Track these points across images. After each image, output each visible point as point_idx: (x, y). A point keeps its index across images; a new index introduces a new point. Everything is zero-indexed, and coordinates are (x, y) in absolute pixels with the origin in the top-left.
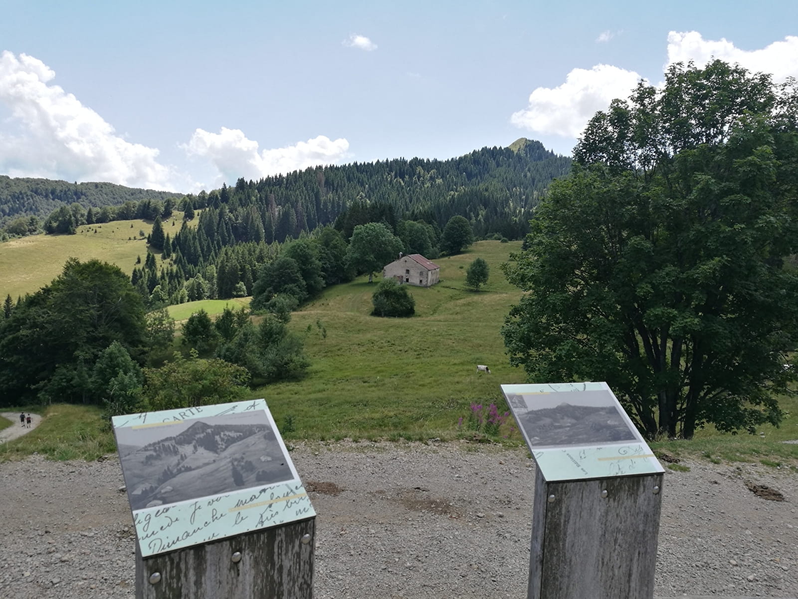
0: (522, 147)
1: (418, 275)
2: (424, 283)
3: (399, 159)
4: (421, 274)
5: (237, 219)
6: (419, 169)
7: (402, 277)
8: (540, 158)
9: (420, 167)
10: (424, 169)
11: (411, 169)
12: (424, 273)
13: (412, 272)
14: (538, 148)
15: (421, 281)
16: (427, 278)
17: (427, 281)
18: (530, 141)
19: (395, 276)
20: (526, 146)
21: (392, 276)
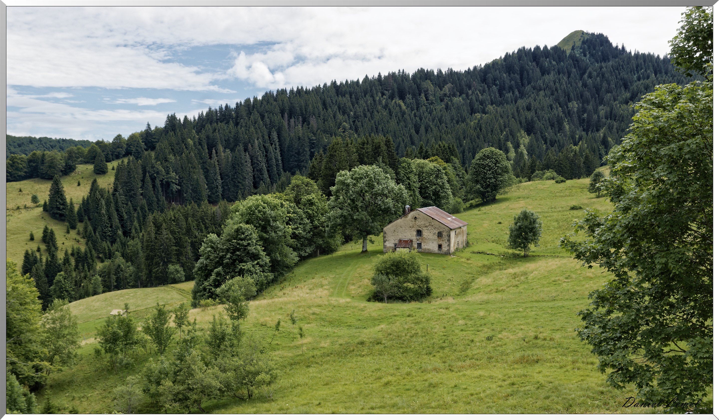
0: (579, 44)
1: (436, 237)
2: (445, 248)
3: (397, 72)
4: (440, 235)
6: (426, 85)
7: (411, 241)
8: (605, 59)
9: (428, 82)
10: (434, 85)
11: (415, 86)
12: (445, 234)
13: (425, 233)
14: (602, 45)
15: (440, 246)
16: (449, 240)
17: (449, 245)
18: (587, 34)
19: (400, 241)
20: (584, 42)
21: (397, 242)
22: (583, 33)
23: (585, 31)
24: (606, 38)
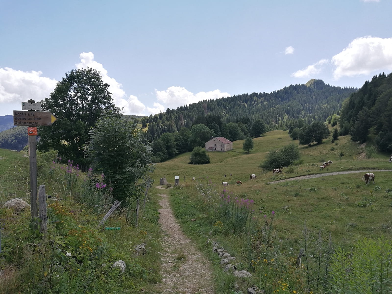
0: (312, 83)
1: (220, 146)
2: (223, 150)
4: (221, 146)
5: (165, 127)
6: (255, 98)
7: (213, 147)
8: (322, 88)
9: (255, 97)
10: (258, 98)
11: (250, 98)
12: (223, 145)
13: (217, 145)
14: (321, 84)
15: (221, 149)
16: (224, 147)
17: (224, 149)
18: (316, 80)
19: (210, 147)
20: (314, 83)
21: (209, 148)
22: (315, 79)
23: (316, 79)
24: (323, 81)
